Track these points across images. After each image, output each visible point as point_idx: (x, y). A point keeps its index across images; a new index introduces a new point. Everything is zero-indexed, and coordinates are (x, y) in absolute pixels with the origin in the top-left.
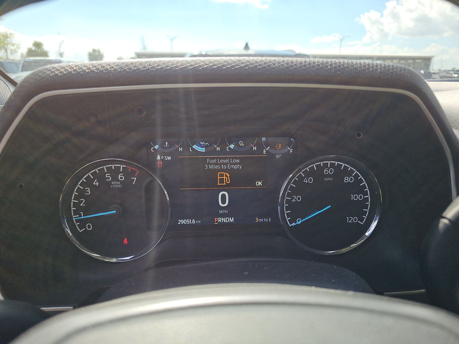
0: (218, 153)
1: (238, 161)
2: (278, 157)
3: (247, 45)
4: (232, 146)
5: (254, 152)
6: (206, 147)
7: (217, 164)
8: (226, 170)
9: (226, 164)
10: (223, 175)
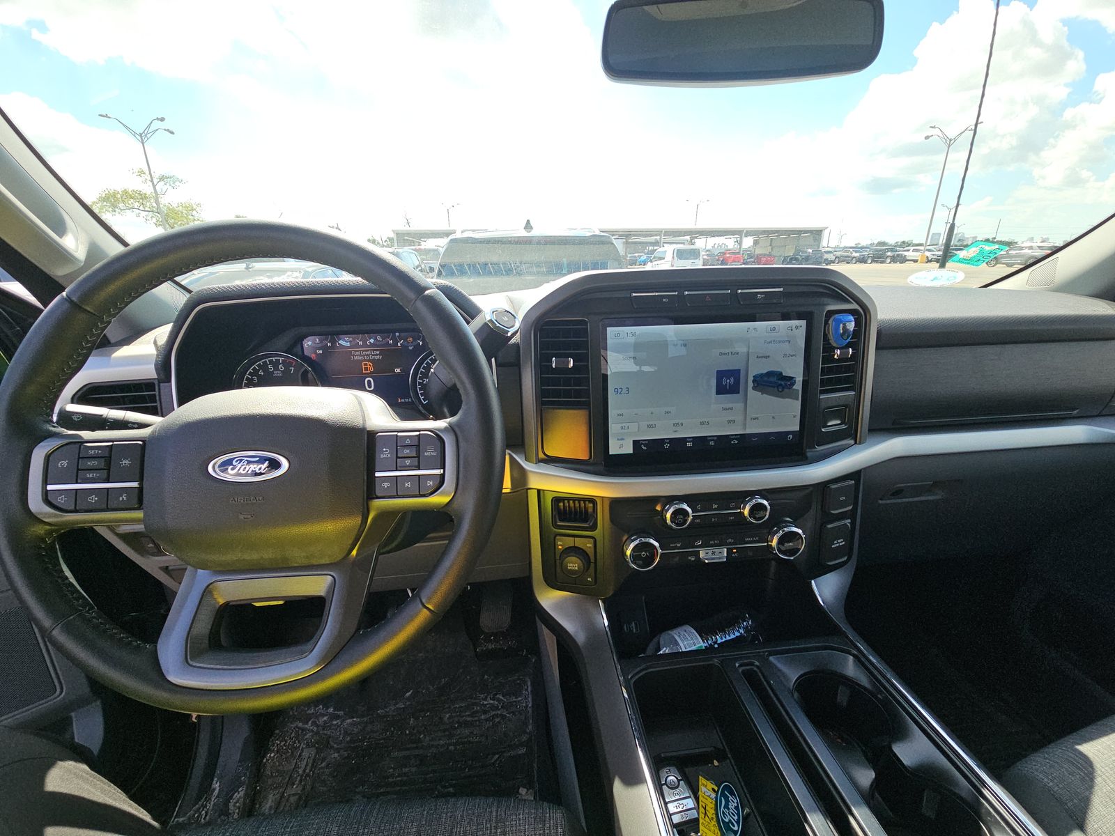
0: (362, 346)
1: (378, 352)
2: (410, 348)
3: (528, 221)
4: (372, 341)
5: (391, 345)
6: (350, 342)
7: (360, 355)
8: (369, 361)
9: (369, 355)
10: (366, 364)
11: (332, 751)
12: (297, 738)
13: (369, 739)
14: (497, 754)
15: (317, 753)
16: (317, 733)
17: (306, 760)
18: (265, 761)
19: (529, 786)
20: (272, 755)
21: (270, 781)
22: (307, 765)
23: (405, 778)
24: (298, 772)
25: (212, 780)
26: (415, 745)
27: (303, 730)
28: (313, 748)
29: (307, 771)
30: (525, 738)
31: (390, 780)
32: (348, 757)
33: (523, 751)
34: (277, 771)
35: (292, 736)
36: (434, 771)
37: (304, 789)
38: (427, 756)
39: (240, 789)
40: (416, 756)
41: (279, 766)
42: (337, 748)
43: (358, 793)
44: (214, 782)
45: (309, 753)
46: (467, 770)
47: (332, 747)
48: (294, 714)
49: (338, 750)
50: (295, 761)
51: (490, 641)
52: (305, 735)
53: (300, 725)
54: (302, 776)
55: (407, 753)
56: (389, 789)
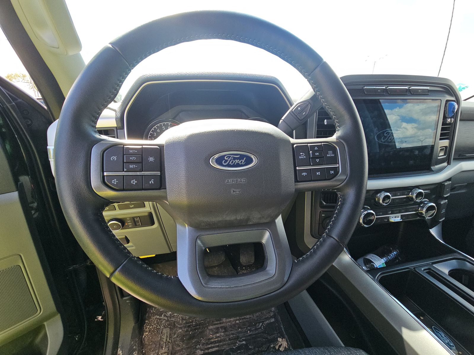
11: (178, 329)
12: (158, 323)
13: (195, 321)
14: (261, 322)
15: (170, 331)
16: (168, 321)
17: (165, 335)
18: (143, 337)
19: (283, 337)
20: (147, 333)
21: (149, 347)
22: (167, 337)
23: (220, 339)
24: (163, 341)
25: (117, 350)
26: (219, 322)
27: (160, 319)
28: (168, 328)
29: (168, 340)
30: (272, 314)
31: (212, 340)
32: (187, 331)
33: (273, 320)
34: (152, 341)
35: (155, 323)
36: (233, 334)
37: (169, 349)
38: (227, 327)
39: (134, 353)
40: (222, 327)
41: (152, 338)
42: (180, 327)
43: (198, 349)
44: (119, 351)
45: (166, 331)
46: (249, 332)
47: (177, 327)
48: (153, 312)
49: (181, 328)
50: (160, 335)
51: (243, 269)
52: (162, 322)
53: (158, 317)
54: (166, 343)
55: (217, 326)
56: (212, 345)
